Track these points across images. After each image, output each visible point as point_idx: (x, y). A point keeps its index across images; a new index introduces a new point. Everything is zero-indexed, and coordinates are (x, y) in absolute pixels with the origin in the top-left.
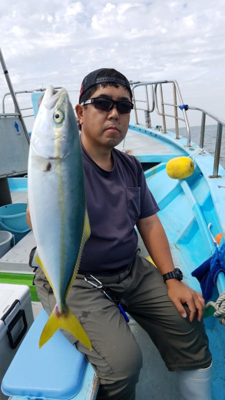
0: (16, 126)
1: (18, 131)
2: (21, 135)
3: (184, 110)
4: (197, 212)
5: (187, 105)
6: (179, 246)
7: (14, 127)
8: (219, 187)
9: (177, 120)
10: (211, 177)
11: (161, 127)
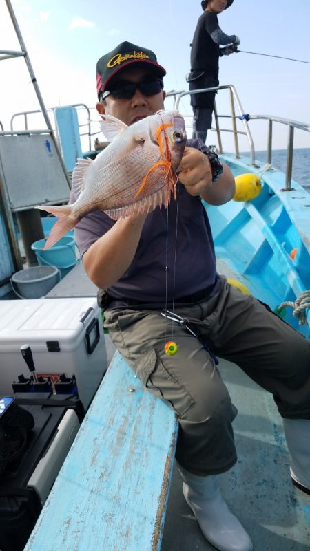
0: (48, 145)
1: (50, 151)
2: (54, 156)
3: (244, 120)
4: (268, 233)
5: (248, 115)
6: (247, 276)
7: (45, 146)
8: (294, 198)
9: (236, 134)
10: (283, 190)
11: (215, 146)
